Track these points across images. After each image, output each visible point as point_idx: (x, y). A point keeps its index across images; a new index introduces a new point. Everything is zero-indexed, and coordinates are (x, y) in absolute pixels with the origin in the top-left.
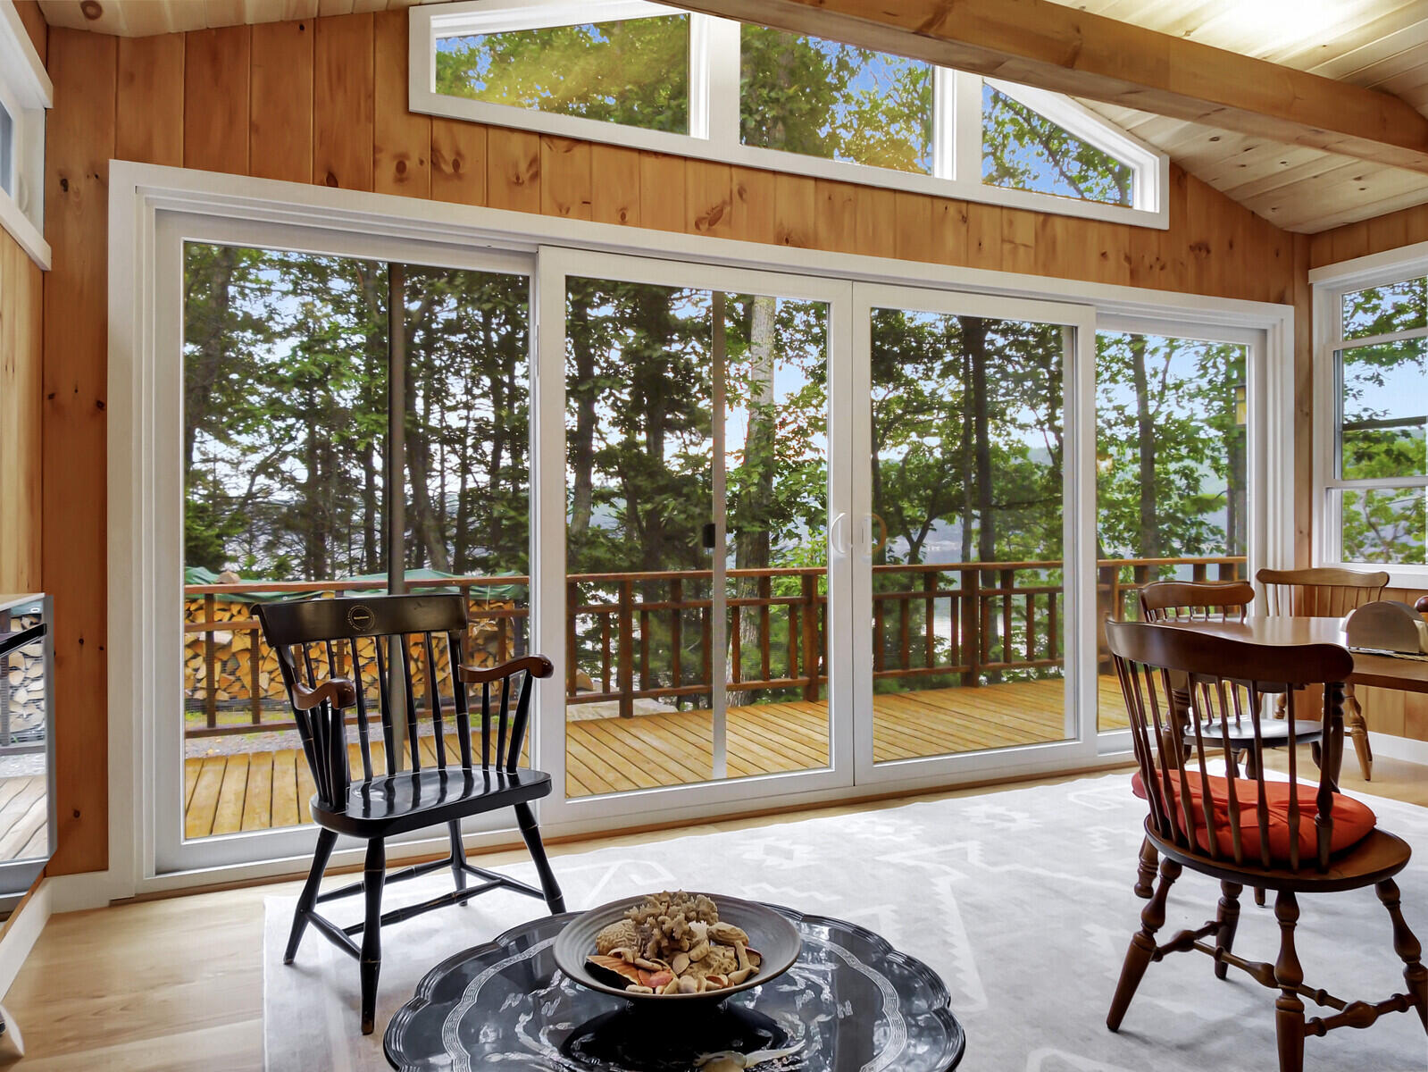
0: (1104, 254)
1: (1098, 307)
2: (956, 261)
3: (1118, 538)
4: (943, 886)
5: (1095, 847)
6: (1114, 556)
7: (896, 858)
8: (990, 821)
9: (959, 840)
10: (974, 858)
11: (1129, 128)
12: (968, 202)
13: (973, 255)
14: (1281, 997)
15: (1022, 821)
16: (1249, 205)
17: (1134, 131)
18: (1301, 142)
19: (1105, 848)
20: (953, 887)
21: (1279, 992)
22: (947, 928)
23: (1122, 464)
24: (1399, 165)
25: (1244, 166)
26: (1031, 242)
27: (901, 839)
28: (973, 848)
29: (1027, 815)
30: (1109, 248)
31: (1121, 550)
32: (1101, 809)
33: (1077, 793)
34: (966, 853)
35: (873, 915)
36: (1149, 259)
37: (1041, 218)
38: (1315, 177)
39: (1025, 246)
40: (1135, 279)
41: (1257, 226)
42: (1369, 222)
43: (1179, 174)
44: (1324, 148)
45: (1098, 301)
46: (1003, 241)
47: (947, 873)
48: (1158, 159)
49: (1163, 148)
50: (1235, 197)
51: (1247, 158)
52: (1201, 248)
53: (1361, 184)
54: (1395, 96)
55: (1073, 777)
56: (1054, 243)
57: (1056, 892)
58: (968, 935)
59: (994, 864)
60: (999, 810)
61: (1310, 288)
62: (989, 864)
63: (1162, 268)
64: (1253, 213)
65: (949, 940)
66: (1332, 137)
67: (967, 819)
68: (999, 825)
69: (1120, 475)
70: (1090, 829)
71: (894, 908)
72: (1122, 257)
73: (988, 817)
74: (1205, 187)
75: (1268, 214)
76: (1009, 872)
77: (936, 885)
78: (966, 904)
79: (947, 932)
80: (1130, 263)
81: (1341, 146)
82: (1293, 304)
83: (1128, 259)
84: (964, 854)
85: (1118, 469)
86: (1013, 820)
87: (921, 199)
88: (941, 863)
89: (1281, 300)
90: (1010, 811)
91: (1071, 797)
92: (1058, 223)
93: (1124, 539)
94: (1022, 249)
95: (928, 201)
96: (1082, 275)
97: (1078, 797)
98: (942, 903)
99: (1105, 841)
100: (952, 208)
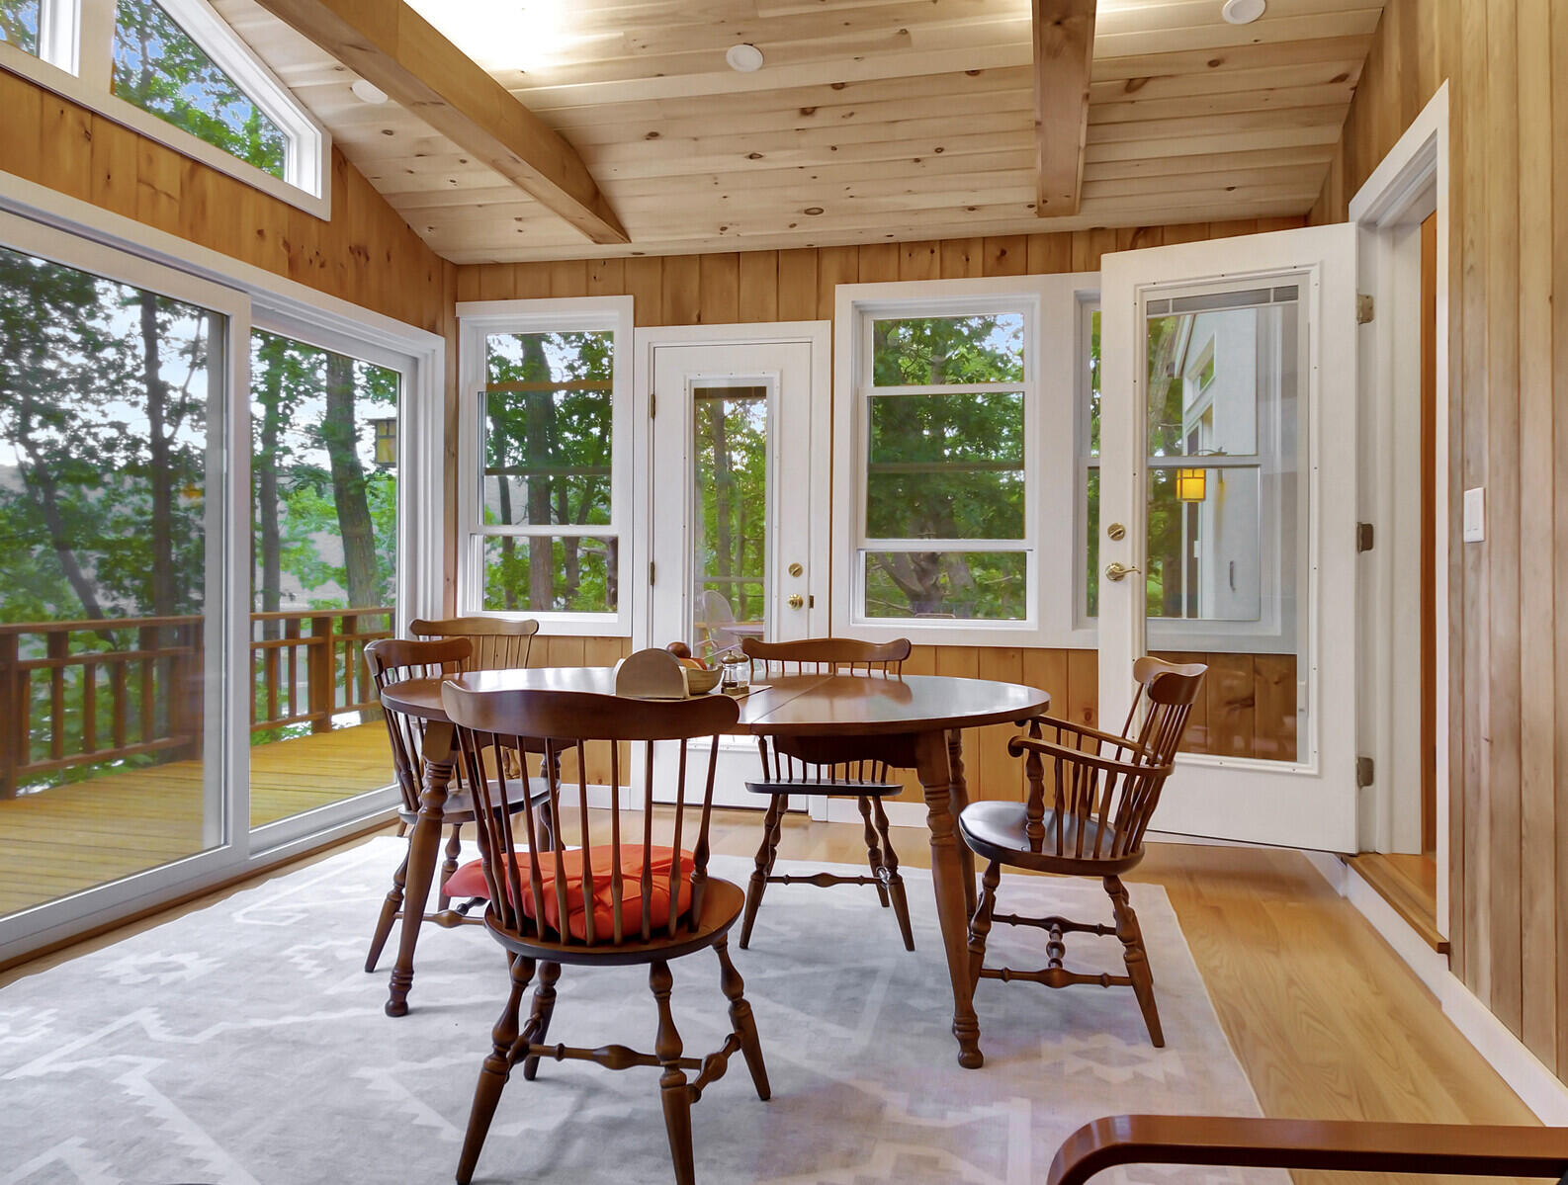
0: (260, 232)
1: (254, 298)
2: (73, 190)
3: (119, 587)
4: (136, 1083)
5: (305, 973)
6: (114, 610)
7: (37, 1067)
8: (149, 976)
9: (122, 1013)
10: (159, 1033)
11: (292, 85)
12: (94, 113)
13: (99, 189)
14: (664, 1076)
15: (194, 965)
16: (407, 218)
17: (297, 91)
18: (496, 165)
19: (321, 970)
20: (152, 1081)
21: (662, 1070)
22: (179, 1141)
23: (120, 495)
24: (563, 216)
25: (412, 172)
26: (176, 193)
27: (31, 1038)
28: (147, 1018)
29: (195, 955)
30: (266, 226)
31: (123, 602)
32: (283, 924)
33: (245, 911)
34: (143, 1030)
35: (56, 1163)
36: (309, 253)
37: (188, 165)
38: (480, 206)
39: (169, 196)
40: (294, 270)
41: (412, 242)
42: (517, 266)
43: (341, 159)
44: (513, 179)
45: (254, 289)
46: (139, 181)
47: (132, 1065)
48: (319, 135)
49: (327, 124)
50: (393, 203)
51: (419, 165)
52: (359, 251)
53: (520, 225)
54: (572, 147)
55: (225, 893)
56: (203, 203)
57: (294, 1042)
58: (215, 1139)
59: (194, 1032)
60: (155, 958)
61: (457, 321)
62: (185, 1033)
63: (322, 266)
64: (409, 227)
65: (194, 1155)
66: (525, 169)
67: (114, 981)
68: (166, 978)
69: (117, 508)
70: (288, 952)
71: (82, 1140)
72: (281, 242)
73: (144, 970)
74: (365, 183)
75: (424, 233)
76: (220, 1037)
77: (125, 1087)
78: (185, 1097)
79: (183, 1147)
80: (289, 251)
81: (529, 183)
82: (443, 336)
83: (286, 244)
84: (140, 1032)
85: (114, 500)
86: (182, 967)
87: (25, 88)
88: (112, 1054)
89: (433, 329)
90: (170, 955)
91: (239, 918)
92: (209, 179)
93: (126, 589)
94: (164, 199)
95: (36, 93)
96: (237, 253)
97: (246, 915)
98: (151, 1108)
99: (315, 962)
100: (71, 114)
